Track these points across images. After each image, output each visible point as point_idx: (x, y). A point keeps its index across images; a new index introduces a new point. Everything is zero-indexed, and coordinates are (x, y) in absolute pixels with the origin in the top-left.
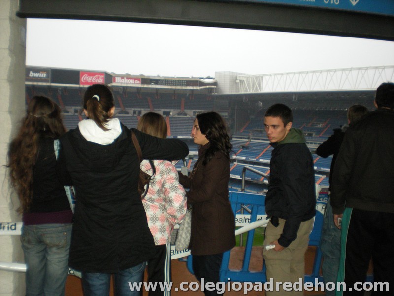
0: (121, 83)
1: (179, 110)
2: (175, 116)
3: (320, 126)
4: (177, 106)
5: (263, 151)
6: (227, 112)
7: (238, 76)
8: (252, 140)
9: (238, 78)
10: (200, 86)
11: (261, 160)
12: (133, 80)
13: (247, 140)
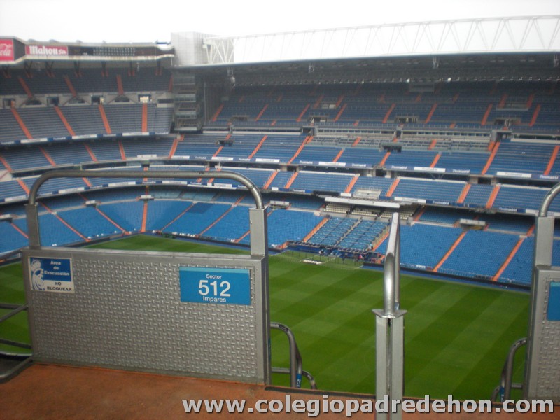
0: (39, 55)
1: (116, 93)
2: (111, 103)
3: (332, 106)
4: (111, 87)
5: (256, 146)
6: (193, 93)
7: (205, 40)
8: (234, 132)
9: (205, 42)
10: (158, 55)
11: (259, 160)
12: (56, 50)
13: (227, 132)
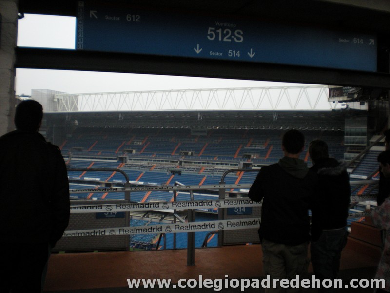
3: (139, 143)
6: (45, 131)
7: (56, 95)
8: (72, 159)
9: (56, 97)
11: (86, 179)
13: (67, 159)
